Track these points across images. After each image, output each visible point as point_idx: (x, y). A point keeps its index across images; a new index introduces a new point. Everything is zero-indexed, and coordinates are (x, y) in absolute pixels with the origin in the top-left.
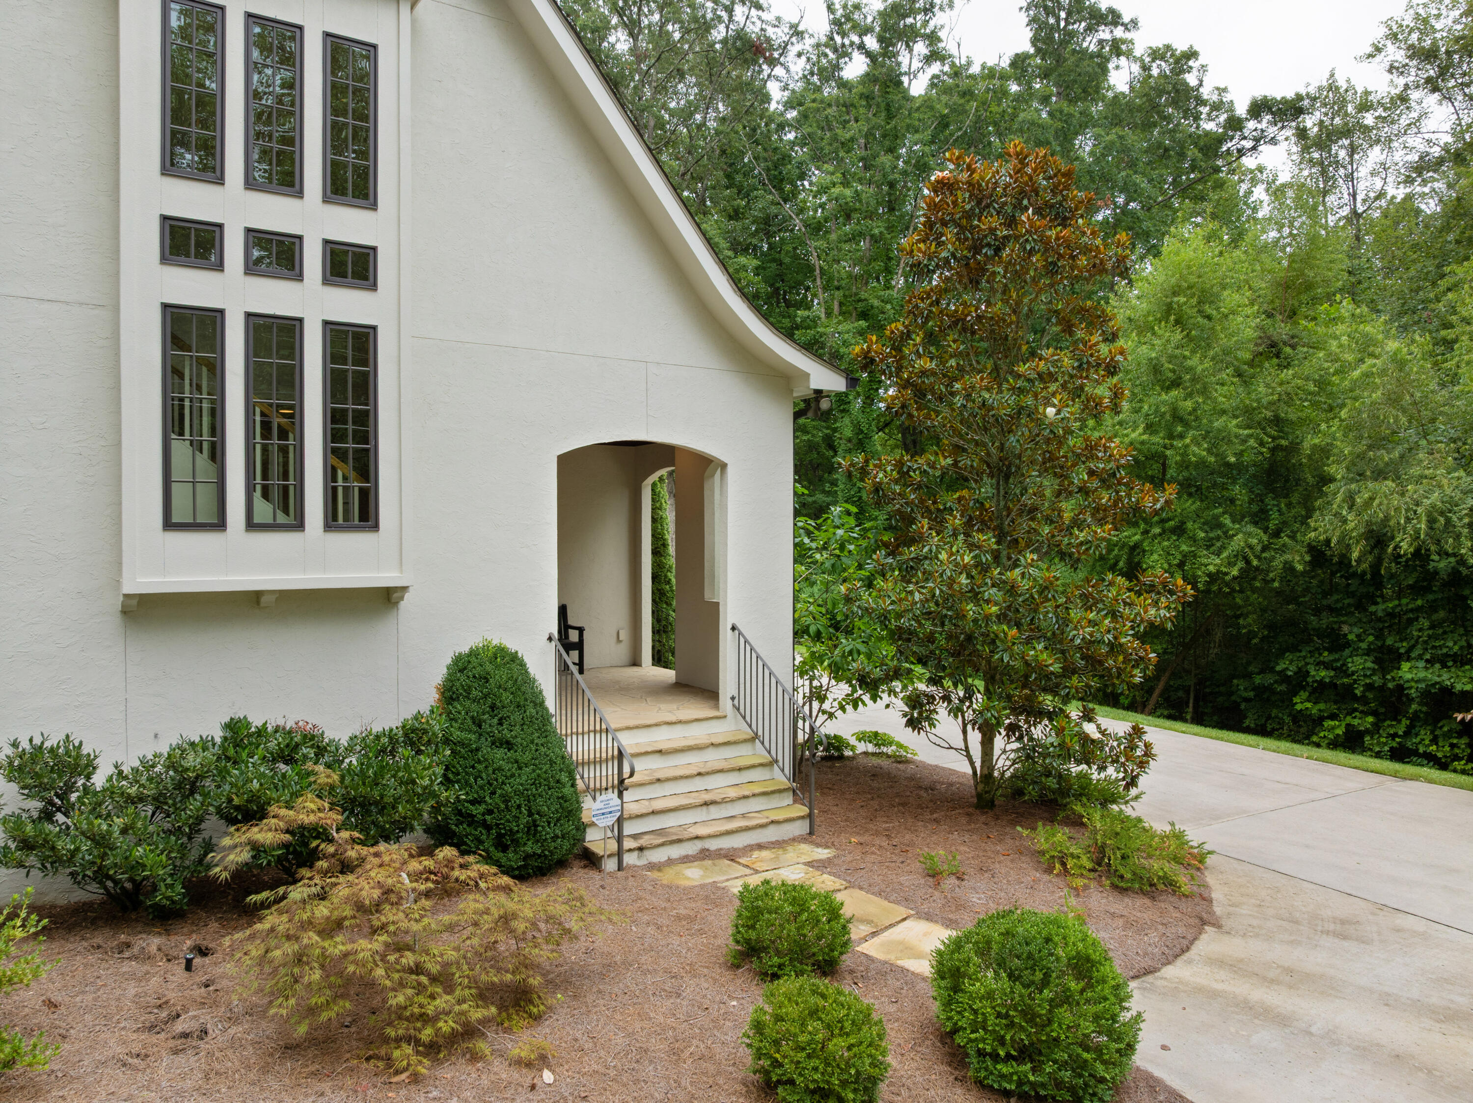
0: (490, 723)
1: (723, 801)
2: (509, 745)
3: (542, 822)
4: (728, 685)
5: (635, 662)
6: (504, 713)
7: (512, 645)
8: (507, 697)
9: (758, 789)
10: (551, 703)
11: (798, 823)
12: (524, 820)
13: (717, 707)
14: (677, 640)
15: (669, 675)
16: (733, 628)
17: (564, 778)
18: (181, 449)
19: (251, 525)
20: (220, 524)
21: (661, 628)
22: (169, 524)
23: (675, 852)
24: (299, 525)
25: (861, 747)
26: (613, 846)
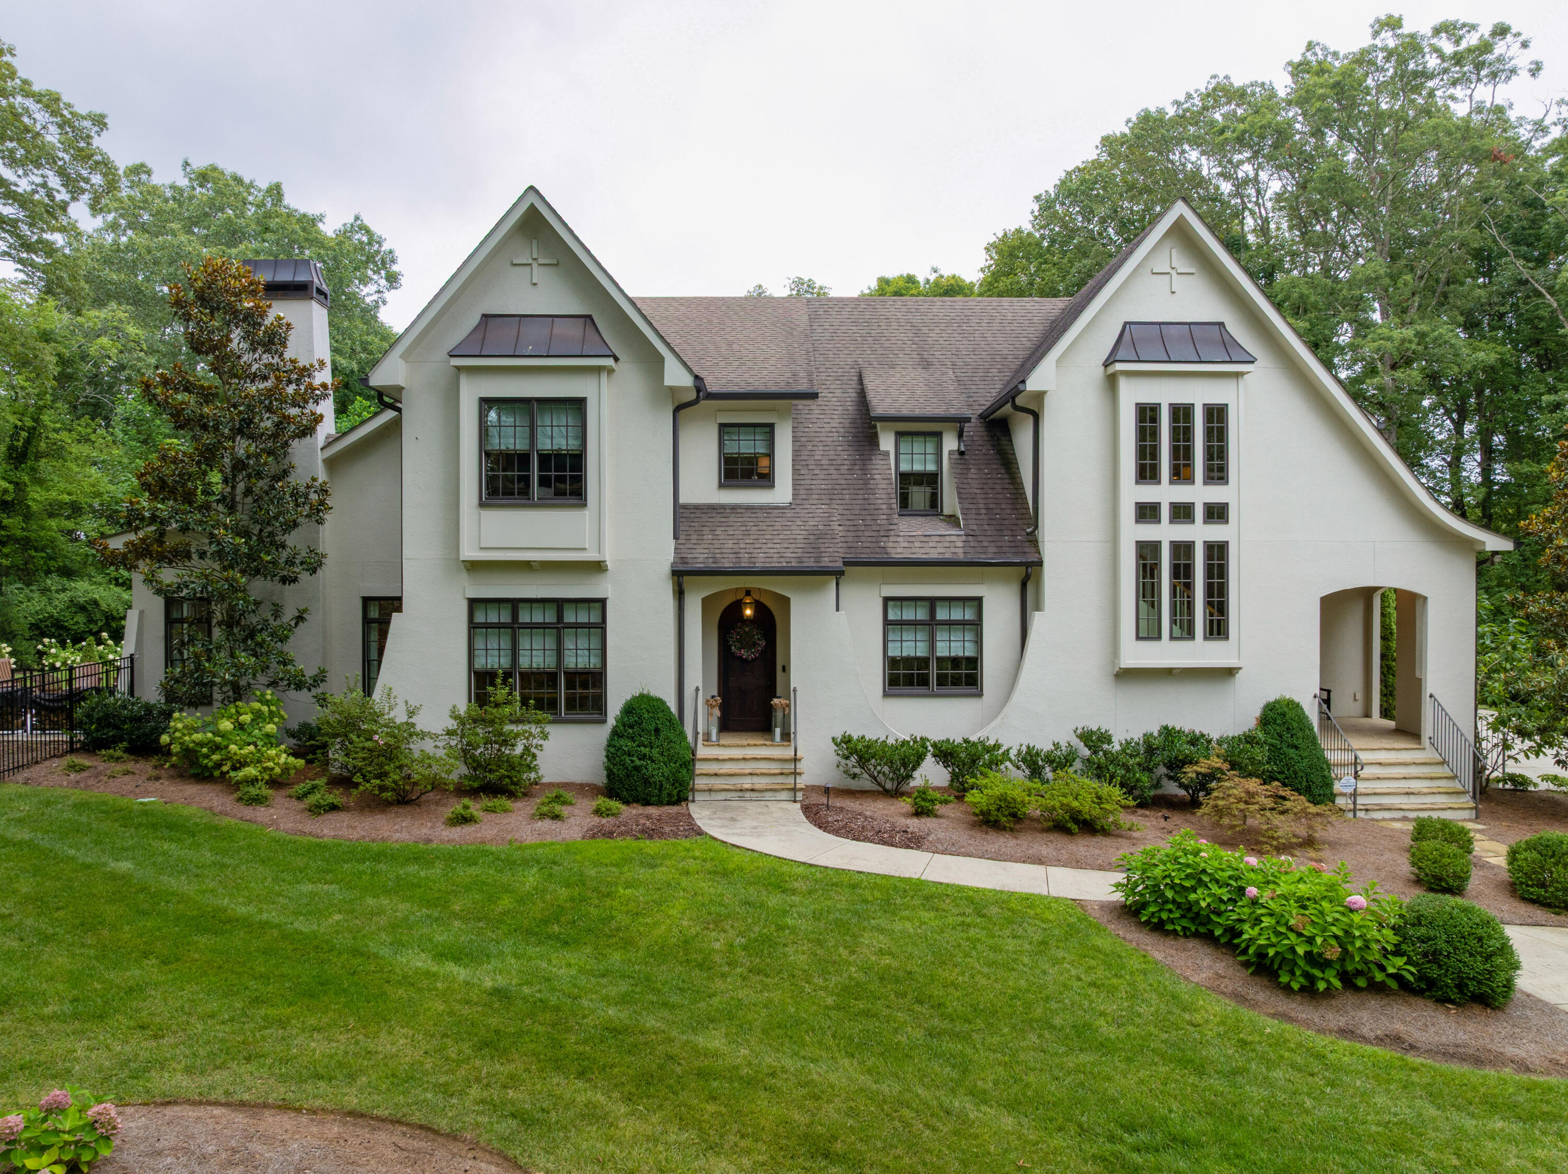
0: (1287, 736)
1: (1419, 794)
2: (1296, 748)
3: (1313, 787)
4: (1427, 729)
5: (1368, 715)
6: (1294, 732)
7: (1297, 700)
8: (1295, 724)
9: (1441, 790)
10: (1316, 729)
11: (1468, 812)
12: (1304, 784)
13: (1420, 743)
14: (1398, 702)
15: (1391, 724)
16: (1431, 696)
17: (1325, 766)
18: (1144, 606)
19: (1172, 638)
20: (1159, 638)
21: (1387, 692)
22: (1138, 638)
23: (1387, 815)
24: (1193, 638)
25: (1543, 786)
26: (1352, 807)
